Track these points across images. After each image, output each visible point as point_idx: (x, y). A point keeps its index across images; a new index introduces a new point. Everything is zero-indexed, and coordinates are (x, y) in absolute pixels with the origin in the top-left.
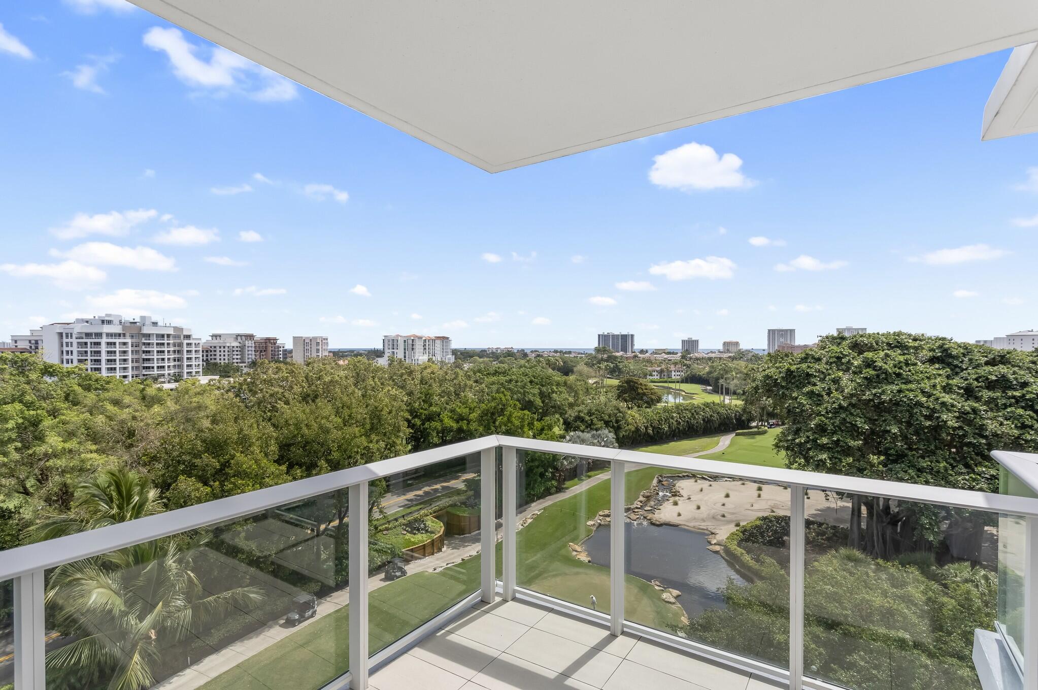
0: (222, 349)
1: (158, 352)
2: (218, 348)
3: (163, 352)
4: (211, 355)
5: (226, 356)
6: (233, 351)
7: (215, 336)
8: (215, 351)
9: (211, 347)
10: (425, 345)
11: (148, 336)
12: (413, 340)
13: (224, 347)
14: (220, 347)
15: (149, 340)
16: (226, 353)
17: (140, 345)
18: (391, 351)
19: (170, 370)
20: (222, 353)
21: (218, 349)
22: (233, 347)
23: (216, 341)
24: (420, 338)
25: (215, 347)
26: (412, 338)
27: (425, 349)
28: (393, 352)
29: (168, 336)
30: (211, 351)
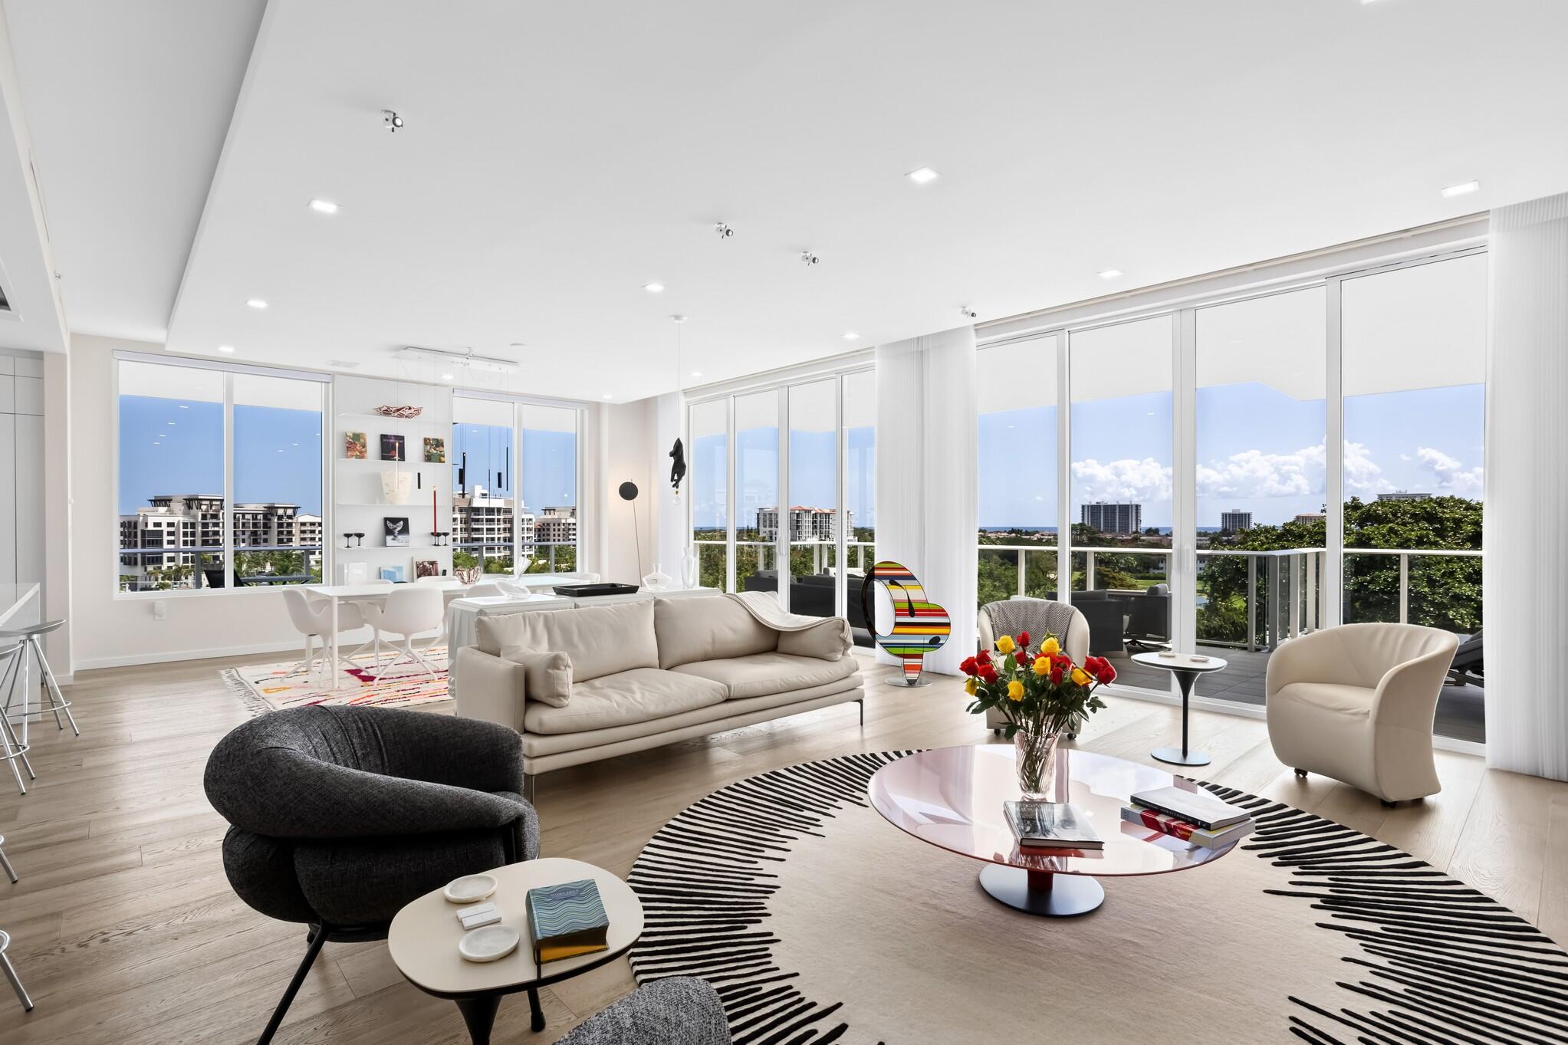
0: (557, 527)
1: (488, 530)
2: (552, 525)
3: (493, 530)
4: (544, 535)
5: (561, 535)
6: (569, 529)
7: (547, 510)
8: (548, 530)
9: (544, 524)
10: (814, 522)
11: (477, 510)
12: (798, 515)
13: (559, 525)
14: (554, 525)
15: (479, 515)
16: (561, 532)
17: (470, 520)
18: (768, 529)
19: (500, 552)
20: (557, 533)
21: (552, 527)
22: (569, 524)
23: (550, 517)
24: (808, 511)
25: (548, 524)
26: (797, 512)
27: (815, 527)
28: (771, 531)
29: (499, 510)
30: (544, 530)
